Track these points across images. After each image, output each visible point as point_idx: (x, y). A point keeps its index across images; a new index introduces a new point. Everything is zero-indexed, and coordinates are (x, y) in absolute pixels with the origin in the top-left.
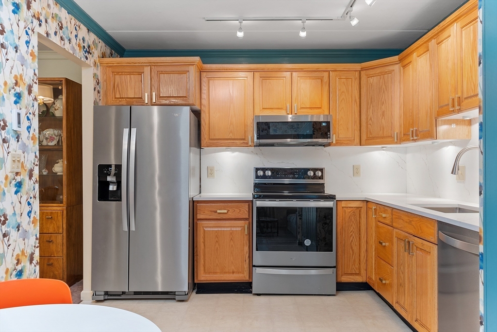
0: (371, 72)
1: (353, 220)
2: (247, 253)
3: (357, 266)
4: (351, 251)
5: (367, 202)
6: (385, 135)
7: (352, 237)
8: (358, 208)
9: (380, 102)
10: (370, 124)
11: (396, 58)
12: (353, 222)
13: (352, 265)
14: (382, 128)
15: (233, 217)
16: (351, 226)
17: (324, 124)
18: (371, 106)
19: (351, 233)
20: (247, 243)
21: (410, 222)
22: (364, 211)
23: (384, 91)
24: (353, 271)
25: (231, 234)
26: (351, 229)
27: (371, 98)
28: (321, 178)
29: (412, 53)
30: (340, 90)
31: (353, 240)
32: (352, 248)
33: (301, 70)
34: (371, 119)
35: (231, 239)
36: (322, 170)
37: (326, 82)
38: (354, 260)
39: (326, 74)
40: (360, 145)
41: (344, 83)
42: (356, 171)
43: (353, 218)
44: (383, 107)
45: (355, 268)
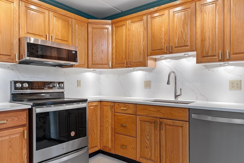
0: (95, 26)
1: (94, 113)
2: (25, 155)
3: (96, 142)
4: (93, 133)
5: (100, 101)
6: (103, 63)
7: (94, 124)
8: (96, 106)
9: (101, 44)
10: (94, 56)
11: (110, 21)
12: (94, 115)
13: (94, 142)
14: (101, 59)
15: (12, 125)
16: (93, 117)
17: (73, 52)
18: (95, 46)
19: (93, 122)
20: (25, 146)
21: (158, 111)
22: (99, 107)
23: (103, 39)
24: (94, 145)
25: (10, 141)
26: (93, 120)
27: (95, 41)
28: (63, 88)
29: (126, 20)
30: (78, 32)
31: (94, 126)
32: (93, 131)
33: (55, 12)
34: (95, 53)
35: (10, 146)
36: (63, 83)
37: (71, 24)
38: (95, 138)
39: (70, 19)
40: (88, 68)
41: (80, 28)
42: (79, 83)
43: (94, 112)
44: (102, 47)
45: (95, 143)
